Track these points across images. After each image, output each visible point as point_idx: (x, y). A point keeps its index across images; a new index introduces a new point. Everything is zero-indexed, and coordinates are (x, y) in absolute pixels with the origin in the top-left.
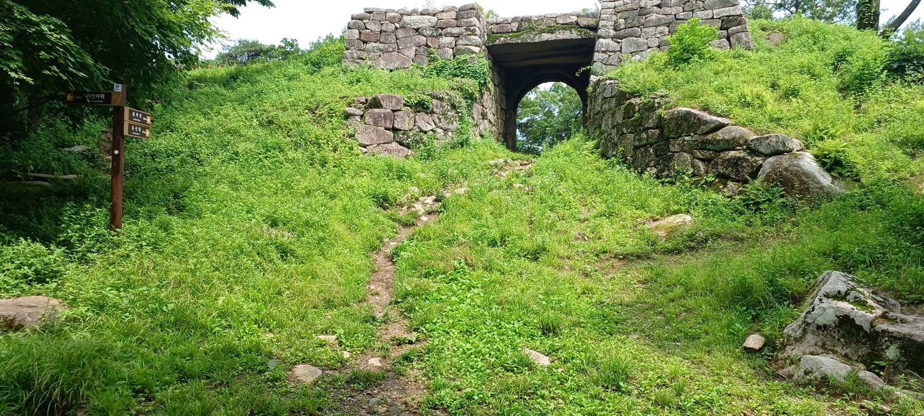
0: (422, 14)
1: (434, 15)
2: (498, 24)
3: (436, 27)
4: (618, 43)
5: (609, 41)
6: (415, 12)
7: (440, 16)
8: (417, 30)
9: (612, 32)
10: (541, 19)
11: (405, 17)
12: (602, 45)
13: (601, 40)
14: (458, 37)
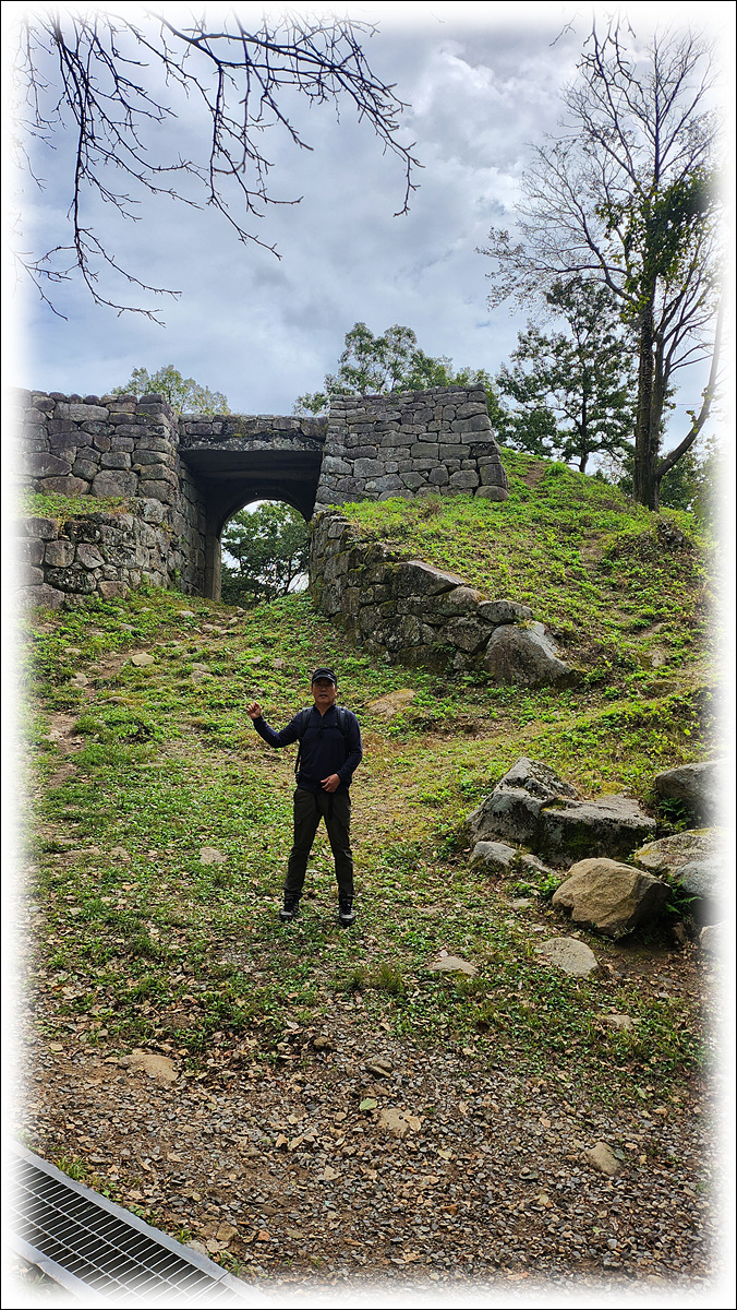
0: (85, 402)
1: (104, 406)
2: (194, 422)
3: (107, 423)
4: (350, 463)
5: (338, 460)
6: (75, 398)
7: (112, 407)
8: (79, 424)
9: (342, 449)
10: (252, 422)
11: (61, 405)
12: (330, 464)
13: (328, 458)
14: (139, 438)
